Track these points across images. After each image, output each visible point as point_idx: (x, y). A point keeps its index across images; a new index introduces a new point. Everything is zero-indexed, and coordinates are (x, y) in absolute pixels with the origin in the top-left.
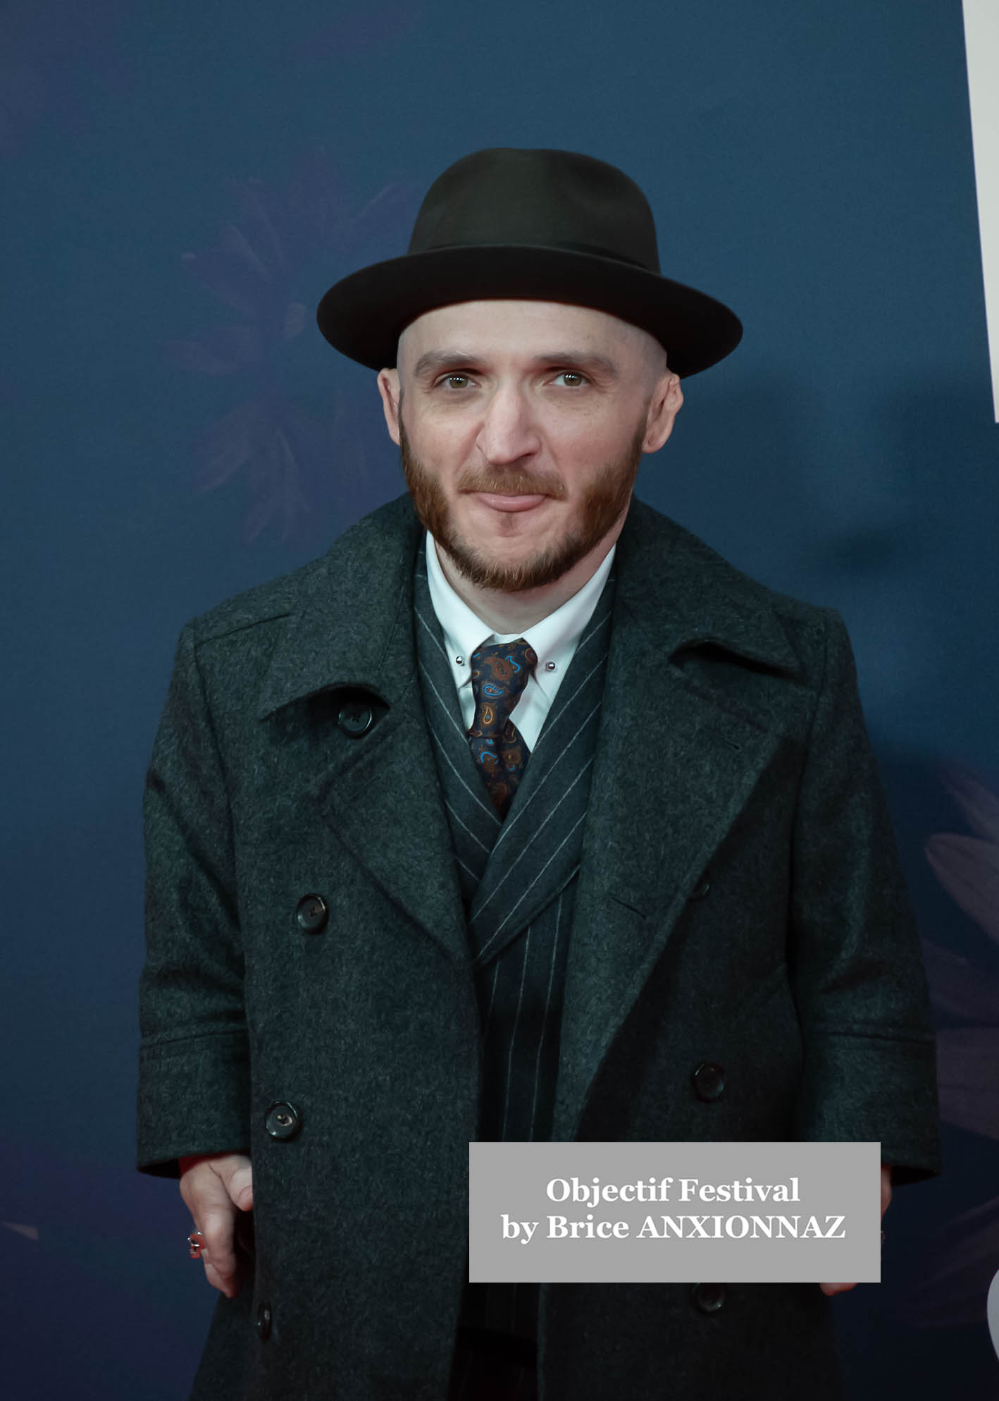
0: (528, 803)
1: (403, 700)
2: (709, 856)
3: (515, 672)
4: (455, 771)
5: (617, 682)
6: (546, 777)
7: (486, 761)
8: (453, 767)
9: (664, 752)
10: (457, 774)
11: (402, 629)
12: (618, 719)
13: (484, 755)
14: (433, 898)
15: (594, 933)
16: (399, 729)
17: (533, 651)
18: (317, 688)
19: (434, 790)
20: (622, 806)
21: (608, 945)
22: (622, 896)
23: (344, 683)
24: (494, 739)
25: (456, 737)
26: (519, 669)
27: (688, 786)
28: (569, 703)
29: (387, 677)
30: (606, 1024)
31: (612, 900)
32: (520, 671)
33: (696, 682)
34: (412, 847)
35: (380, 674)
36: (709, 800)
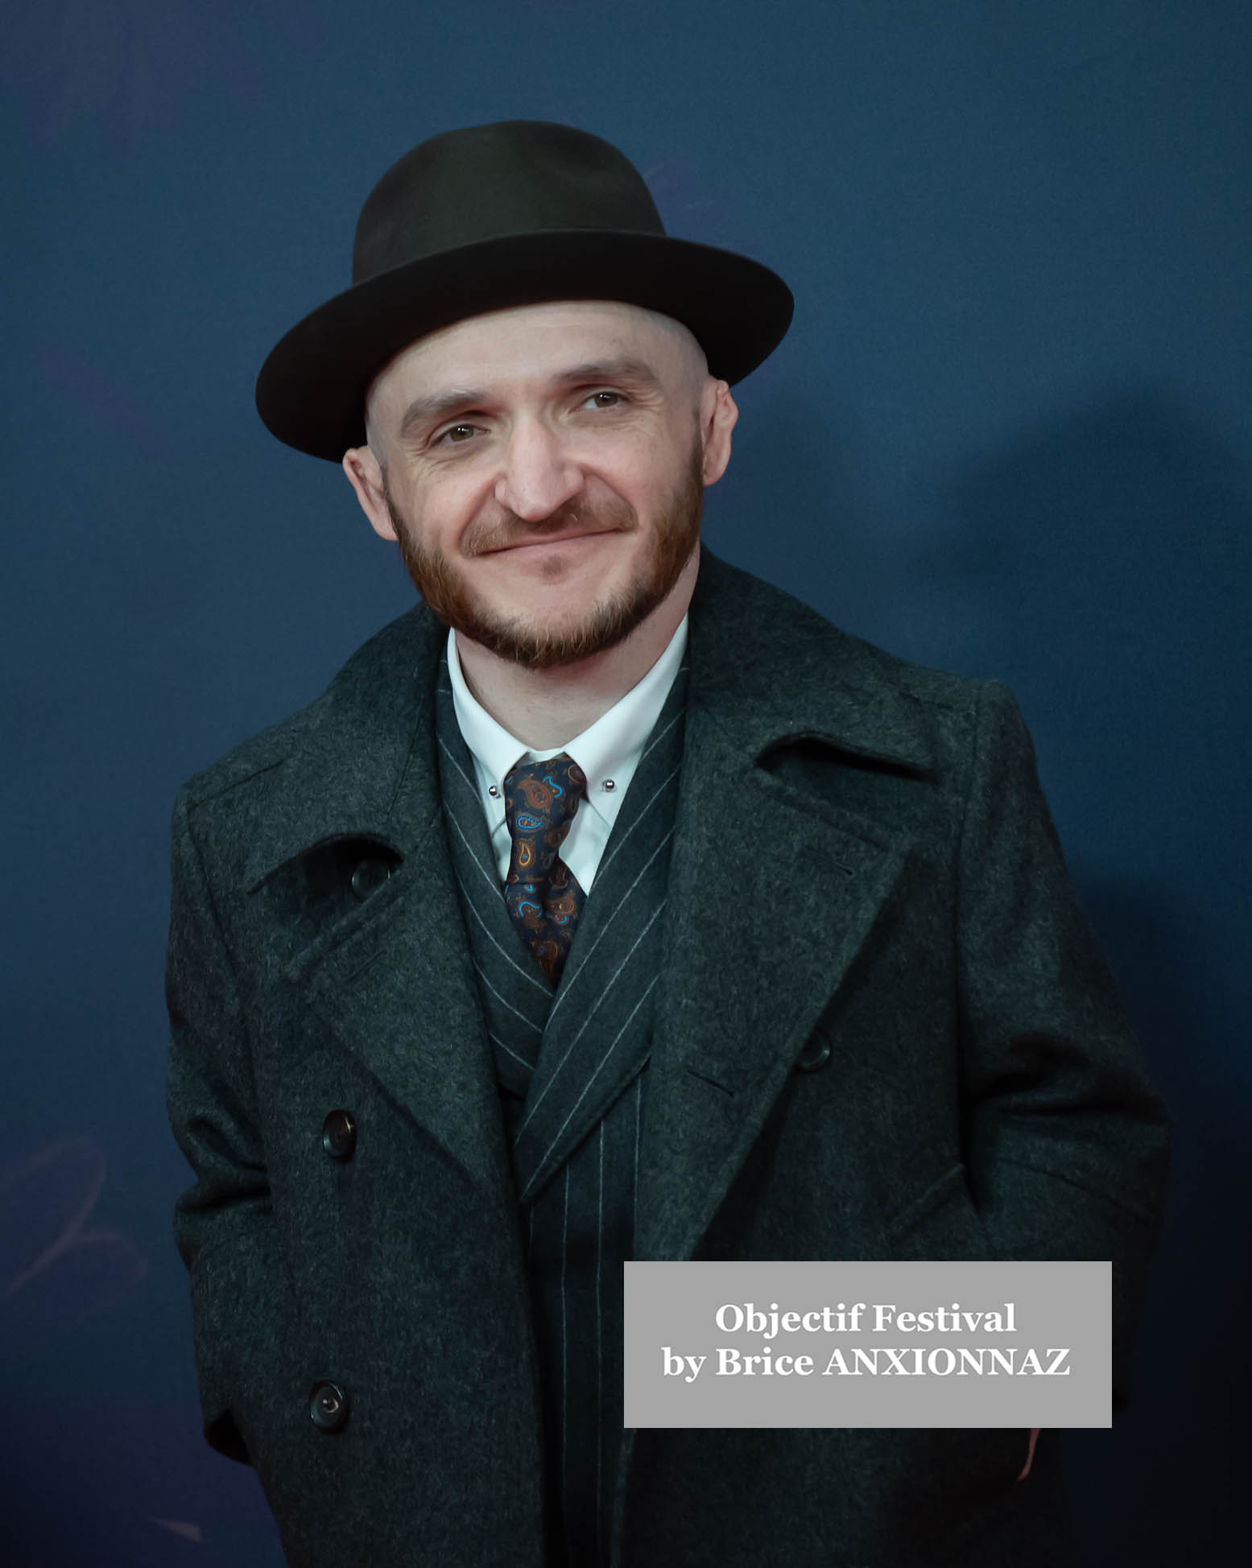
0: (585, 962)
1: (419, 850)
2: (818, 1013)
3: (556, 796)
4: (488, 933)
5: (690, 796)
6: (606, 927)
7: (526, 914)
8: (485, 929)
9: (754, 882)
10: (492, 938)
11: (419, 760)
12: (691, 843)
13: (525, 906)
14: (449, 1103)
15: (666, 1119)
16: (413, 888)
17: (579, 768)
18: (310, 844)
19: (457, 963)
20: (700, 954)
21: (684, 1131)
22: (701, 1068)
23: (342, 834)
24: (535, 885)
25: (486, 890)
26: (561, 792)
27: (787, 924)
28: (631, 829)
29: (398, 822)
30: (684, 1233)
31: (688, 1074)
32: (563, 793)
33: (792, 790)
34: (426, 1039)
35: (389, 820)
36: (816, 942)
